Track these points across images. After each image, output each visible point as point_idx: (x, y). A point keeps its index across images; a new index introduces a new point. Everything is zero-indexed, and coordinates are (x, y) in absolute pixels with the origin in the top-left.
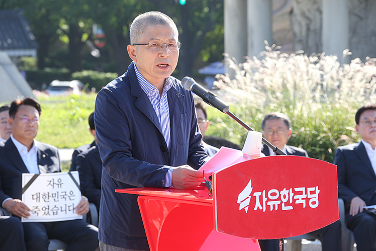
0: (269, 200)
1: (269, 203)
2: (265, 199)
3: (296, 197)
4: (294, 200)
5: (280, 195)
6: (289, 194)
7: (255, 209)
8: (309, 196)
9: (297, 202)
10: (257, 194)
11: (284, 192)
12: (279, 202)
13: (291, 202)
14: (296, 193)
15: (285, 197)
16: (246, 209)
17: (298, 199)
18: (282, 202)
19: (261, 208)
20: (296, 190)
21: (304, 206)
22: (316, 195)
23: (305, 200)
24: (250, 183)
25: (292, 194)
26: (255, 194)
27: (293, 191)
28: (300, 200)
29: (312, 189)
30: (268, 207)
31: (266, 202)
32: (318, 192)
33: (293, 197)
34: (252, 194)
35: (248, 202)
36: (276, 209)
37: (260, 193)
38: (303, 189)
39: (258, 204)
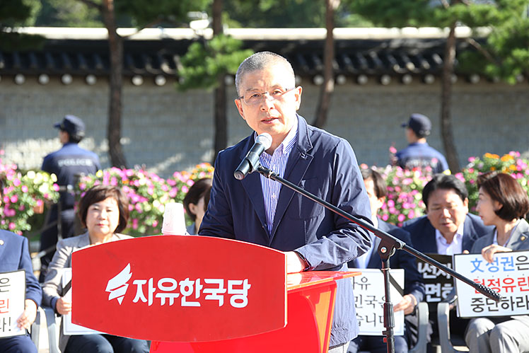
0: (158, 291)
1: (158, 295)
2: (151, 290)
3: (206, 291)
4: (203, 295)
5: (179, 286)
6: (194, 286)
7: (136, 300)
8: (231, 291)
9: (208, 298)
10: (139, 283)
11: (187, 282)
12: (177, 295)
13: (198, 296)
14: (206, 286)
15: (187, 289)
16: (120, 300)
17: (211, 294)
18: (181, 296)
19: (144, 300)
20: (208, 281)
21: (221, 303)
22: (245, 292)
23: (222, 296)
24: (128, 267)
25: (199, 287)
26: (135, 282)
27: (202, 282)
28: (214, 295)
29: (239, 283)
30: (157, 301)
31: (154, 294)
32: (247, 286)
33: (201, 291)
34: (130, 282)
35: (123, 291)
36: (171, 303)
37: (144, 282)
38: (221, 282)
39: (140, 294)
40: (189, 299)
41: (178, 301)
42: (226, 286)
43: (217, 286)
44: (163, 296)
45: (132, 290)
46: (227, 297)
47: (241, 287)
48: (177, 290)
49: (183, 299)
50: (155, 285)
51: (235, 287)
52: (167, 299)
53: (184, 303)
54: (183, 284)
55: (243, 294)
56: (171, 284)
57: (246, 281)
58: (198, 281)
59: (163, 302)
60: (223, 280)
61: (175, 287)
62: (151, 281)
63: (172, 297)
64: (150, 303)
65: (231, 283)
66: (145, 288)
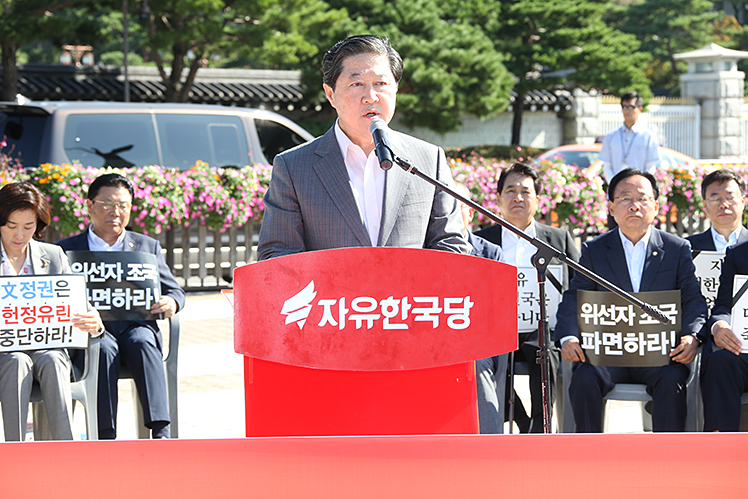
0: (352, 312)
1: (352, 317)
2: (343, 311)
3: (415, 311)
4: (411, 316)
5: (379, 307)
6: (400, 305)
7: (322, 323)
8: (448, 310)
9: (417, 319)
10: (327, 303)
11: (390, 301)
12: (377, 317)
13: (405, 316)
14: (416, 305)
15: (390, 309)
16: (301, 325)
17: (422, 314)
18: (383, 317)
19: (334, 323)
20: (417, 299)
21: (435, 326)
22: (466, 311)
23: (437, 317)
24: (311, 285)
25: (406, 307)
26: (322, 302)
27: (411, 302)
28: (425, 315)
29: (458, 300)
30: (351, 324)
31: (347, 316)
32: (468, 304)
33: (409, 312)
34: (314, 302)
36: (370, 325)
37: (333, 302)
38: (435, 300)
39: (327, 316)
40: (392, 321)
41: (378, 323)
42: (441, 305)
43: (430, 305)
44: (358, 319)
45: (316, 311)
46: (443, 317)
47: (461, 306)
48: (378, 310)
49: (386, 321)
50: (348, 305)
51: (452, 306)
52: (364, 322)
53: (387, 325)
54: (385, 304)
55: (464, 314)
56: (370, 304)
57: (468, 298)
58: (405, 300)
59: (359, 325)
60: (437, 298)
61: (374, 307)
62: (342, 301)
63: (371, 319)
64: (342, 326)
65: (448, 301)
66: (335, 310)
